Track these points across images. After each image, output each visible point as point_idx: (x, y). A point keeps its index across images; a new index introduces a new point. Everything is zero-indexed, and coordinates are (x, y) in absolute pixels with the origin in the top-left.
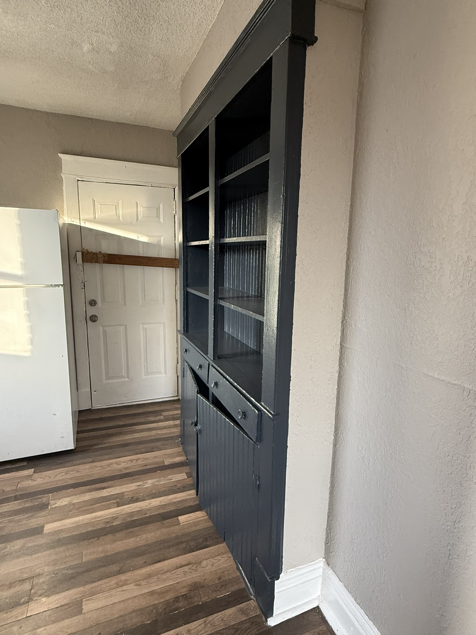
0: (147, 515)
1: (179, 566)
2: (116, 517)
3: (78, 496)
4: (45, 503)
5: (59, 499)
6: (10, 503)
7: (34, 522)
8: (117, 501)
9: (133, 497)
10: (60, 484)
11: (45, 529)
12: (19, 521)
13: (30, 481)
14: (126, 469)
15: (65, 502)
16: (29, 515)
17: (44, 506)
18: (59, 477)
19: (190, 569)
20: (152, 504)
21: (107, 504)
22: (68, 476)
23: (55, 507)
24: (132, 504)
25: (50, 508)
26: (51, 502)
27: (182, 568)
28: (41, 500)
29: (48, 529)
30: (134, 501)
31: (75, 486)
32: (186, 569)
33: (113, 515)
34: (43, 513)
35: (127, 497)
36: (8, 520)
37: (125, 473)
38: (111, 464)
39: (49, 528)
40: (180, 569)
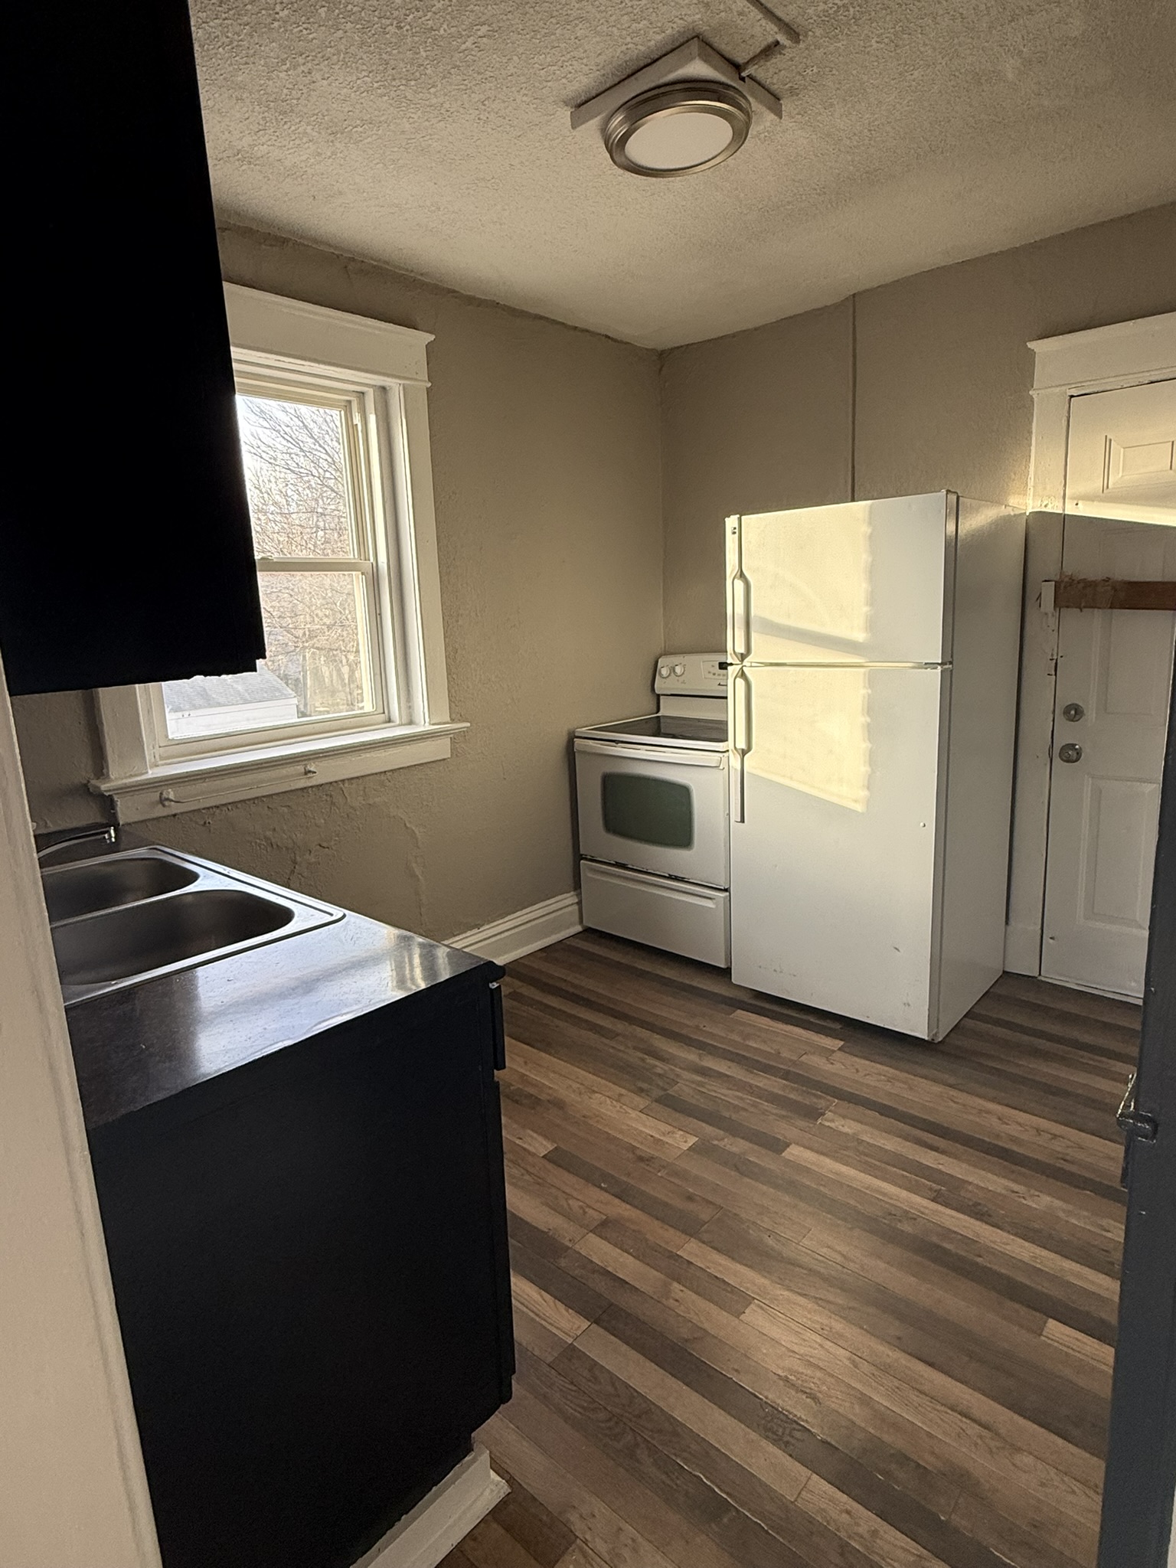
0: (979, 1260)
1: (959, 1409)
2: (915, 1216)
3: (876, 1132)
4: (818, 1109)
5: (844, 1117)
6: (773, 1078)
7: (783, 1129)
8: (941, 1190)
9: (980, 1204)
10: (865, 1093)
11: (788, 1149)
12: (764, 1112)
13: (824, 1060)
14: (1011, 1140)
15: (849, 1127)
16: (784, 1113)
17: (813, 1114)
18: (870, 1081)
19: (981, 1437)
20: (1008, 1247)
21: (916, 1181)
22: (888, 1087)
23: (828, 1126)
24: (966, 1217)
25: (819, 1121)
26: (829, 1114)
27: (964, 1419)
28: (815, 1100)
29: (791, 1153)
30: (977, 1214)
31: (885, 1111)
32: (974, 1429)
33: (912, 1207)
34: (802, 1123)
35: (969, 1195)
36: (754, 1101)
37: (1002, 1148)
38: (988, 1112)
39: (794, 1152)
40: (959, 1417)
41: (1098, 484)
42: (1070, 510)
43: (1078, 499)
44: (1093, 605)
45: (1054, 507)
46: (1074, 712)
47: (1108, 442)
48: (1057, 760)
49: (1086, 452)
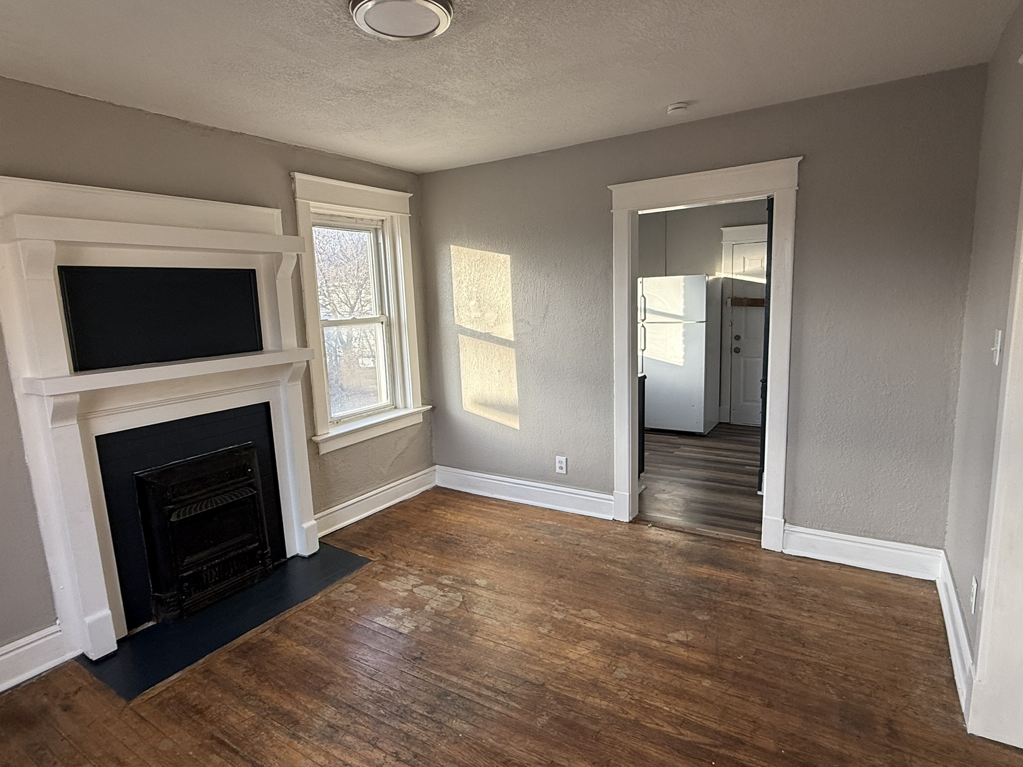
41: (742, 270)
42: (735, 277)
43: (736, 274)
44: (742, 306)
45: (730, 276)
46: (738, 338)
47: (744, 258)
48: (733, 353)
49: (738, 261)
